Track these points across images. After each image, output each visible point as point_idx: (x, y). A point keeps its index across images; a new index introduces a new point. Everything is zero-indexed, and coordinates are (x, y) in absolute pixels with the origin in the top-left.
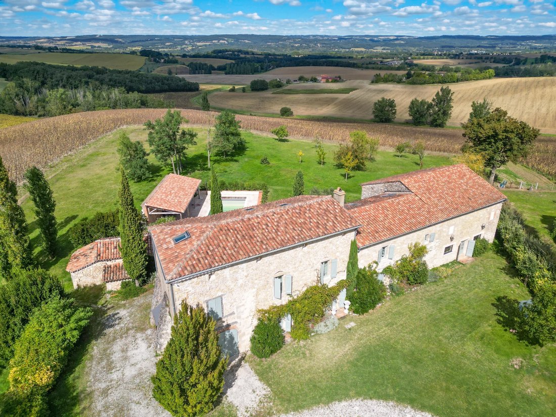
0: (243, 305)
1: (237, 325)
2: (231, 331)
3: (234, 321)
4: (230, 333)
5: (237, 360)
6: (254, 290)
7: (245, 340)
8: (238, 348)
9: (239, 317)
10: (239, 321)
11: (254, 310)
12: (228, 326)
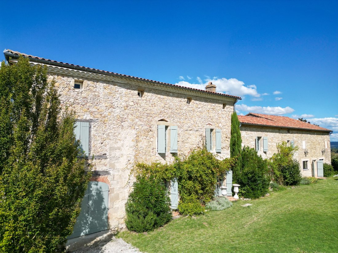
0: (119, 149)
1: (109, 178)
2: (100, 184)
3: (105, 168)
4: (98, 187)
5: (105, 235)
6: (134, 132)
7: (118, 208)
8: (108, 218)
9: (113, 166)
10: (111, 172)
11: (132, 161)
12: (96, 174)
